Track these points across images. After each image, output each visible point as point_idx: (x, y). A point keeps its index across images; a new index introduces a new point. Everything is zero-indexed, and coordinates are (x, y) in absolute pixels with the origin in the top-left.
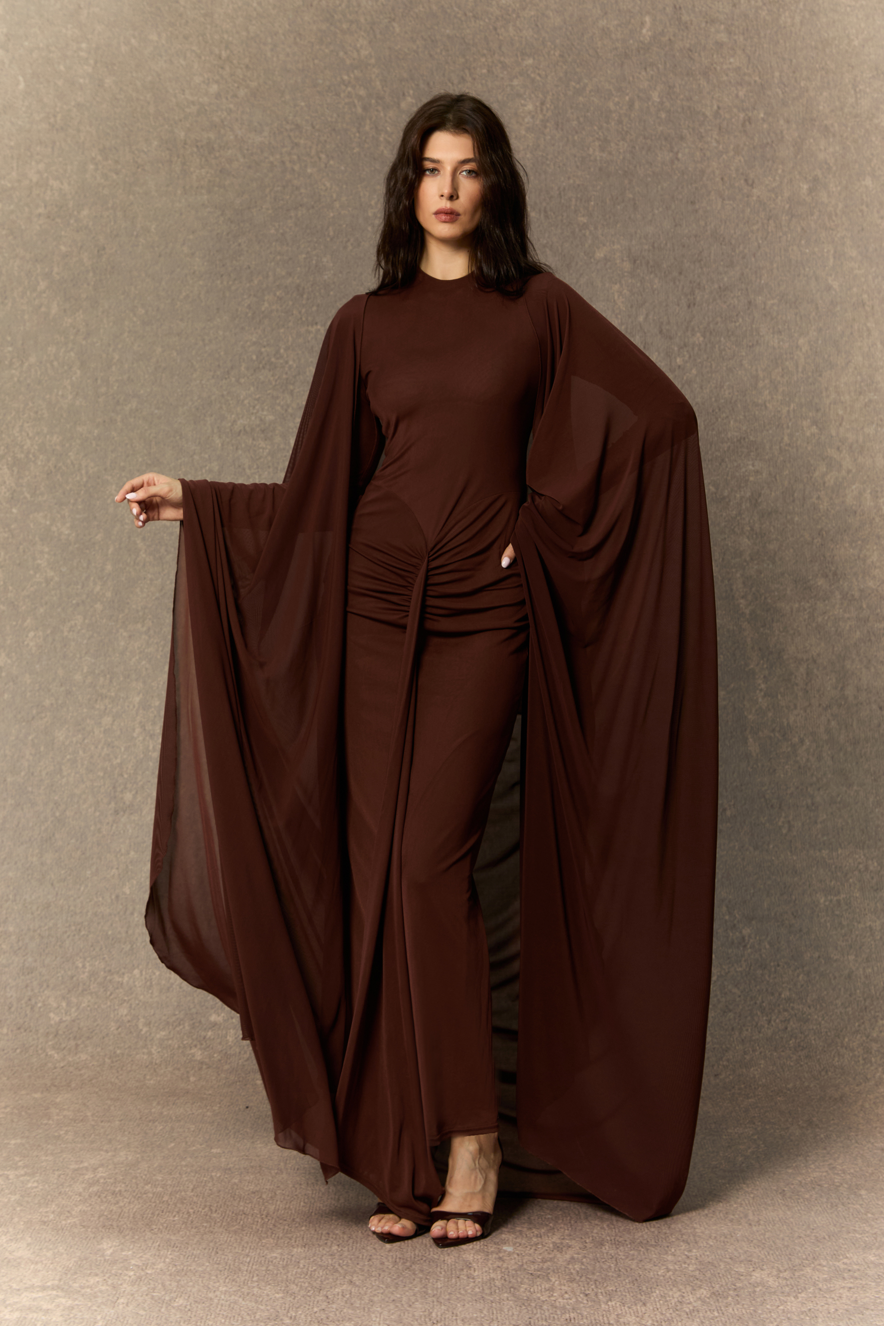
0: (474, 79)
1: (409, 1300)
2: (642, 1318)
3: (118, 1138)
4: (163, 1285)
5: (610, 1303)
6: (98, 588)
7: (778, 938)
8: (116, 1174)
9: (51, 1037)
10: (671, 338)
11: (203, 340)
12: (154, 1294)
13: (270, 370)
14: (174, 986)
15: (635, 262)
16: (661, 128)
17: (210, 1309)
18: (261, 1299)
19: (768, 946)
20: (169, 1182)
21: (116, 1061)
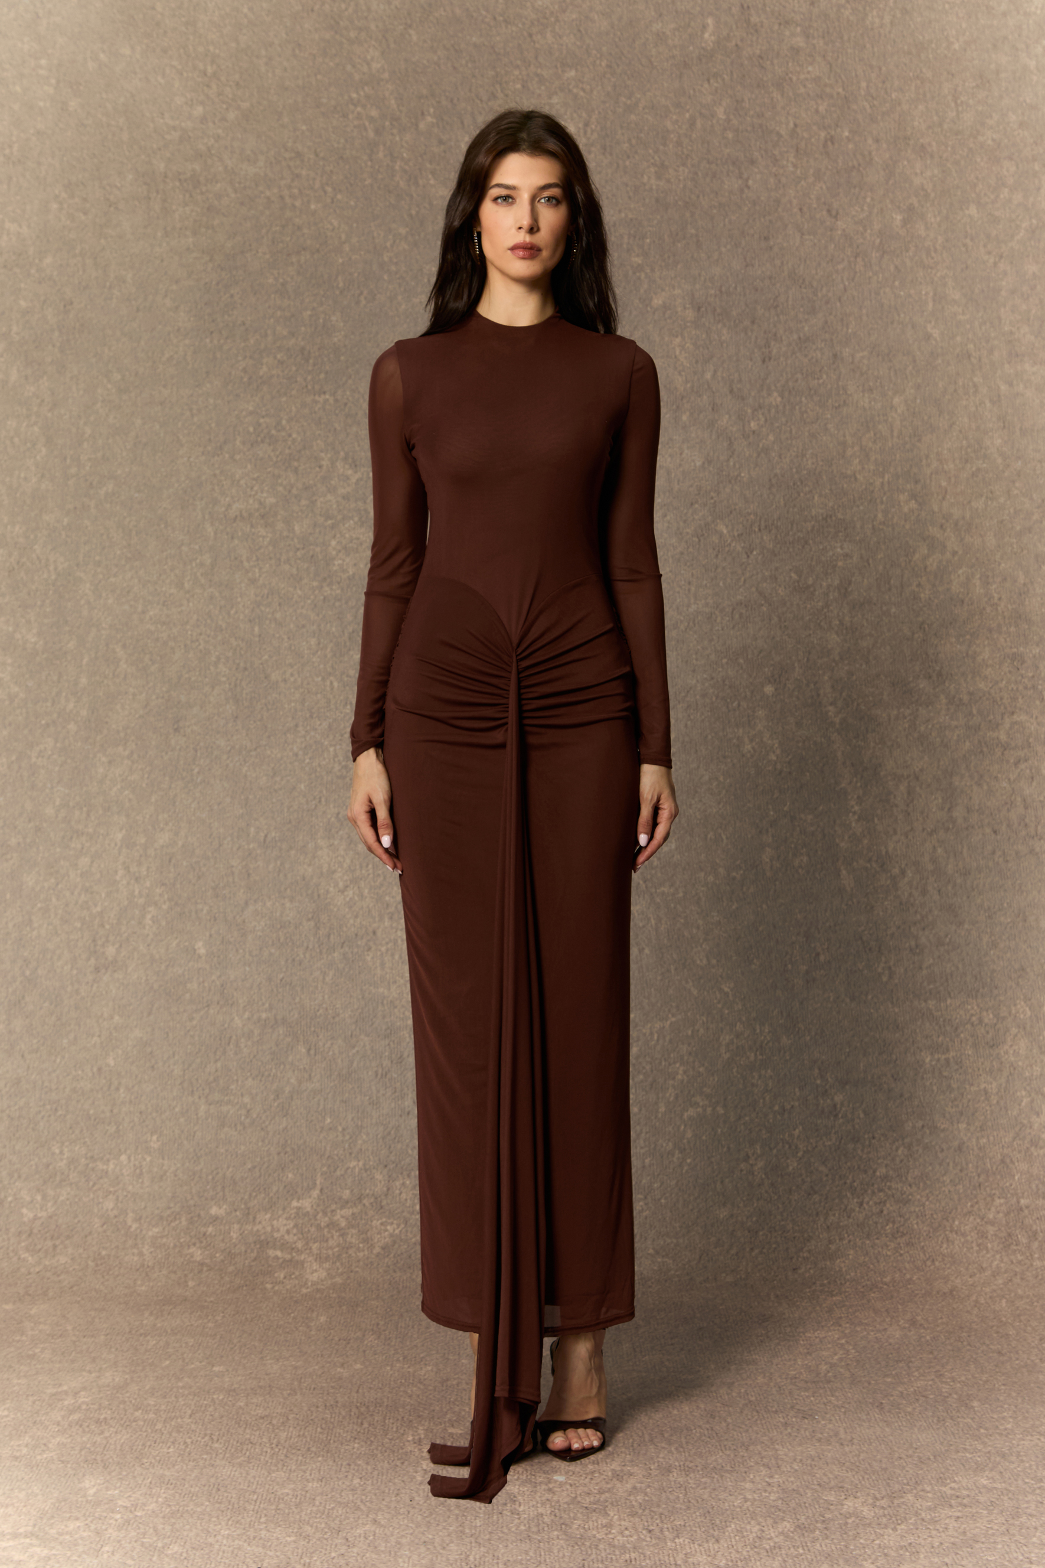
0: (507, 96)
1: (443, 1541)
2: (715, 1557)
3: (103, 1356)
4: (156, 1530)
5: (677, 1540)
6: (71, 706)
7: (874, 1105)
8: (101, 1398)
9: (24, 1237)
10: (743, 399)
11: (191, 410)
12: (145, 1540)
13: (270, 444)
14: (168, 1174)
15: (699, 309)
16: (728, 151)
17: (210, 1557)
18: (269, 1544)
19: (862, 1115)
20: (163, 1407)
21: (101, 1264)
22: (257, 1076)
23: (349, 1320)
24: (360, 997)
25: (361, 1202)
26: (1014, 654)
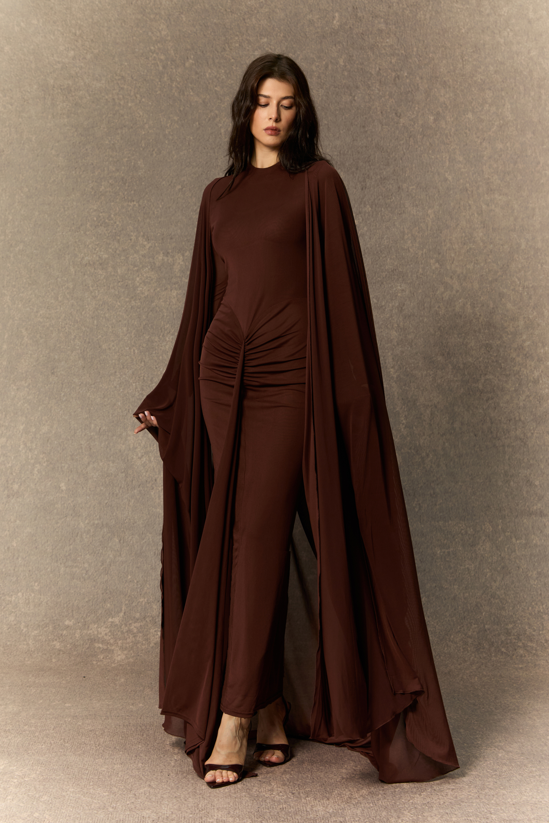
1: (185, 796)
2: (327, 807)
3: (8, 697)
4: (35, 788)
5: (307, 799)
8: (7, 719)
11: (64, 208)
12: (29, 793)
13: (105, 227)
14: (43, 603)
16: (345, 81)
17: (63, 802)
18: (95, 796)
20: (39, 724)
21: (7, 649)
22: (92, 553)
23: (136, 681)
24: (147, 513)
25: (145, 620)
26: (487, 344)
